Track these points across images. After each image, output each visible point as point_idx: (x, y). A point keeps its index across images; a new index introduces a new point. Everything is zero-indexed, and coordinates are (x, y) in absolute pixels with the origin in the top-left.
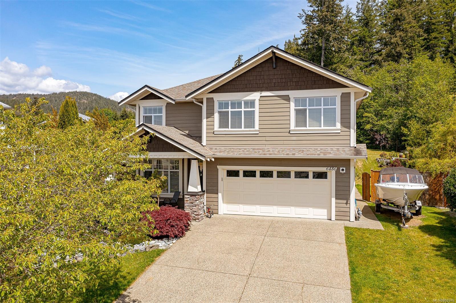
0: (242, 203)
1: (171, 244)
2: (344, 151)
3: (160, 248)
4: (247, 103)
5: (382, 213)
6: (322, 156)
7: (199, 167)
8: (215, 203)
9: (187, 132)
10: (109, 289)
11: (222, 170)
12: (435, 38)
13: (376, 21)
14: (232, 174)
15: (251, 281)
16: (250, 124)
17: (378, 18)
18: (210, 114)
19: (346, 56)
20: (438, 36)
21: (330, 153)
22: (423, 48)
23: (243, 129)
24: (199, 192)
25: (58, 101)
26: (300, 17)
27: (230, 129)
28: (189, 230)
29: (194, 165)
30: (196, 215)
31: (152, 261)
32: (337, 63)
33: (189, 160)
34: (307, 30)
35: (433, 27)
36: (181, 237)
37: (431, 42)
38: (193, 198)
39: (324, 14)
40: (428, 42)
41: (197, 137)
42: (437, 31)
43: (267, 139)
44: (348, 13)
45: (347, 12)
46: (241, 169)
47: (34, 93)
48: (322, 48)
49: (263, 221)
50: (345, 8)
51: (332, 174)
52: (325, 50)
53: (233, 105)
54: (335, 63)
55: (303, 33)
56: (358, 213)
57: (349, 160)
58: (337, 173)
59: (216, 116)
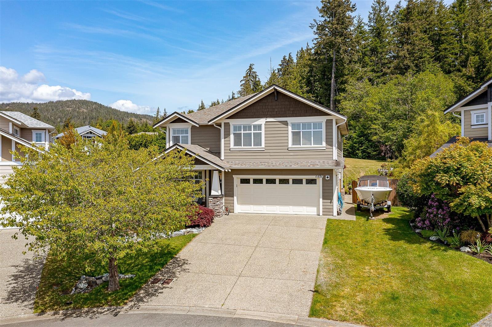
0: (252, 204)
1: (201, 231)
2: (328, 163)
3: (194, 233)
4: (255, 127)
5: (361, 211)
6: (312, 167)
7: (219, 176)
8: (232, 205)
9: (208, 149)
10: (165, 254)
11: (237, 179)
12: (445, 49)
13: (388, 32)
14: (245, 181)
15: (258, 249)
16: (258, 143)
17: (390, 28)
18: (227, 135)
19: (356, 67)
20: (447, 47)
21: (318, 165)
22: (432, 59)
23: (252, 147)
24: (219, 195)
25: (55, 110)
26: (312, 27)
27: (243, 147)
28: (213, 222)
29: (216, 175)
30: (218, 212)
31: (190, 240)
32: (348, 75)
33: (210, 172)
34: (319, 40)
35: (443, 38)
36: (208, 226)
37: (441, 53)
38: (215, 199)
39: (334, 26)
40: (438, 53)
41: (216, 153)
42: (446, 42)
43: (271, 154)
44: (360, 22)
45: (358, 22)
46: (251, 177)
47: (28, 102)
48: (333, 59)
49: (269, 217)
50: (357, 18)
51: (320, 180)
52: (336, 61)
53: (245, 128)
54: (346, 75)
55: (315, 42)
56: (340, 210)
57: (332, 170)
58: (324, 180)
59: (232, 136)
